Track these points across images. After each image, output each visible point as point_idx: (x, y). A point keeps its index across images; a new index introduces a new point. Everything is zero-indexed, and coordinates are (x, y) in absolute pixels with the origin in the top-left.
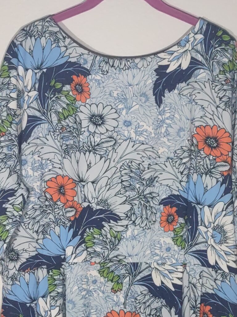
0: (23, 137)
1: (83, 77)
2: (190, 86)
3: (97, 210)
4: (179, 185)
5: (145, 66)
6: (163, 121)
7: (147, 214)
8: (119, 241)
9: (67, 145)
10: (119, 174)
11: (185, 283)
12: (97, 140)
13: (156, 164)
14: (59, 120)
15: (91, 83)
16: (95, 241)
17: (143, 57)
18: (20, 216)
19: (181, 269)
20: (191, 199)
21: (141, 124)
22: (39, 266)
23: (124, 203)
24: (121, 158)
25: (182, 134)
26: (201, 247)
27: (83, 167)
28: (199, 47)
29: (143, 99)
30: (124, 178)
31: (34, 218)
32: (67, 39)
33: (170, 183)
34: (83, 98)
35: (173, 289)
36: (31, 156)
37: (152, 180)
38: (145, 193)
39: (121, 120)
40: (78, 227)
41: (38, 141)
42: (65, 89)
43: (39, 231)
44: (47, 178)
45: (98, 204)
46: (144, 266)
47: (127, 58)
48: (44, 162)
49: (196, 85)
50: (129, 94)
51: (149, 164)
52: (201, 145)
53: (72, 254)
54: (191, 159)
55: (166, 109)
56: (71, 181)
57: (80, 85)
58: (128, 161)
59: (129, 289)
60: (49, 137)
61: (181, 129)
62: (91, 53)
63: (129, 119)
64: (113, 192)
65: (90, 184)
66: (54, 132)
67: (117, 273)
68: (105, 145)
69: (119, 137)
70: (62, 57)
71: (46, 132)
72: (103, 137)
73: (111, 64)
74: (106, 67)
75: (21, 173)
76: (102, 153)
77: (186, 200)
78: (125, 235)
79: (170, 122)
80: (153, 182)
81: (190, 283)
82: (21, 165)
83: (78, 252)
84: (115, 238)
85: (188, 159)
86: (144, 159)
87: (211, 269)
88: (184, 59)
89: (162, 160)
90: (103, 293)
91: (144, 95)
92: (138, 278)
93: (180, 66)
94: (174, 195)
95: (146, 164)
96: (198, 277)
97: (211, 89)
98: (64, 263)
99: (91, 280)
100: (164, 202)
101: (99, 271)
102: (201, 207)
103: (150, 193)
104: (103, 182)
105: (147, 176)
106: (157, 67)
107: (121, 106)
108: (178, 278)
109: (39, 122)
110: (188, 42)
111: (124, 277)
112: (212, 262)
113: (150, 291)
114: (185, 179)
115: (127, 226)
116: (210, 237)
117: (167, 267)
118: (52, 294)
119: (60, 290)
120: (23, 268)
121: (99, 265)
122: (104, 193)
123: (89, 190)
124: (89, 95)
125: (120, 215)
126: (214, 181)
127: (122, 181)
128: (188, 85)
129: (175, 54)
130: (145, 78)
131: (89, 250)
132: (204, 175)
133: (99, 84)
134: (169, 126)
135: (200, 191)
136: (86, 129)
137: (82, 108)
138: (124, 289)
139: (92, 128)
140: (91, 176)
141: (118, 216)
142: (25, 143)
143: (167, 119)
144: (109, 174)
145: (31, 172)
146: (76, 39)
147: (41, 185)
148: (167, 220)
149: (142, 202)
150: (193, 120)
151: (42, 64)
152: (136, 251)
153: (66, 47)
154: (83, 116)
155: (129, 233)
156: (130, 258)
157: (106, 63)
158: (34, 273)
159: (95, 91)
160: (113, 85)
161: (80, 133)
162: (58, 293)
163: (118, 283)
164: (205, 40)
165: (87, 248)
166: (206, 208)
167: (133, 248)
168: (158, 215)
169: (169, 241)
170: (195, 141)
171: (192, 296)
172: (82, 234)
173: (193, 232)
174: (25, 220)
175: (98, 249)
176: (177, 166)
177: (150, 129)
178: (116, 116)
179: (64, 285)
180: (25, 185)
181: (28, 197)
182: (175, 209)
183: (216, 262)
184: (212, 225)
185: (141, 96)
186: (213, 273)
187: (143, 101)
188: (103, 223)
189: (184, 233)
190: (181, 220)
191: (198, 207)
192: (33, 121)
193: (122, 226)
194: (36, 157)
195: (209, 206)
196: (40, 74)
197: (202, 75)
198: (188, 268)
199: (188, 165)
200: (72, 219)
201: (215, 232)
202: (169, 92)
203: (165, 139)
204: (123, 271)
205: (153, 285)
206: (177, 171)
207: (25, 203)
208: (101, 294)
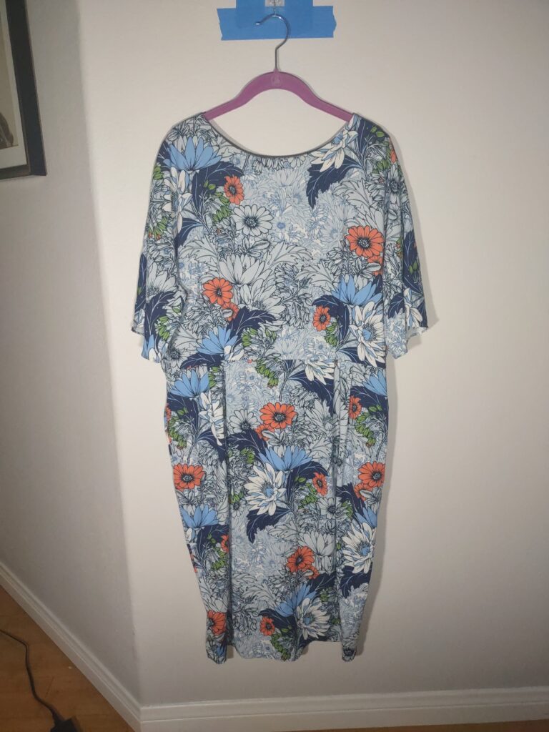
0: (179, 240)
1: (236, 177)
2: (343, 186)
3: (253, 311)
4: (331, 286)
5: (299, 165)
6: (316, 223)
7: (300, 314)
8: (274, 340)
9: (222, 248)
10: (273, 276)
11: (337, 378)
12: (252, 242)
13: (310, 266)
14: (214, 223)
15: (245, 184)
16: (252, 340)
17: (296, 156)
18: (180, 317)
19: (332, 365)
20: (343, 299)
21: (295, 225)
22: (199, 364)
23: (278, 304)
24: (275, 260)
25: (335, 235)
26: (352, 345)
27: (239, 269)
28: (353, 145)
29: (297, 200)
30: (278, 280)
31: (193, 319)
32: (219, 138)
33: (323, 284)
34: (237, 200)
35: (325, 384)
36: (187, 259)
37: (305, 282)
38: (299, 294)
39: (275, 222)
40: (236, 328)
41: (194, 244)
42: (218, 190)
43: (199, 331)
44: (204, 281)
45: (253, 306)
46: (298, 363)
47: (280, 158)
48: (200, 265)
49: (349, 185)
50: (283, 195)
51: (303, 266)
52: (353, 246)
53: (230, 353)
54: (344, 260)
55: (320, 210)
56: (227, 283)
57: (234, 186)
58: (282, 263)
59: (284, 384)
60: (204, 240)
61: (334, 231)
62: (243, 153)
63: (283, 221)
64: (268, 294)
65: (246, 286)
66: (209, 234)
67: (272, 369)
68: (259, 248)
69: (273, 239)
70: (215, 157)
71: (202, 235)
72: (257, 239)
73: (264, 164)
74: (259, 168)
75: (179, 275)
76: (256, 256)
77: (338, 301)
78: (279, 335)
79: (323, 223)
80: (306, 283)
81: (340, 377)
82: (178, 268)
83: (235, 350)
84: (270, 337)
85: (340, 260)
86: (298, 261)
87: (360, 365)
88: (337, 158)
89: (315, 262)
90: (260, 387)
91: (297, 195)
92: (293, 374)
93: (333, 165)
94: (326, 296)
95: (299, 266)
96: (348, 372)
97: (365, 188)
98: (223, 361)
99: (248, 376)
100: (317, 303)
101: (256, 368)
102: (352, 307)
103: (304, 295)
104: (258, 284)
105: (300, 278)
106: (310, 166)
107: (274, 208)
108: (330, 374)
109: (194, 225)
110: (341, 140)
111: (280, 373)
112: (361, 358)
113: (304, 385)
114: (337, 280)
115: (282, 326)
116: (361, 335)
117: (320, 363)
118: (212, 389)
119: (220, 385)
120: (185, 366)
121: (255, 363)
122: (260, 294)
123: (245, 292)
124: (243, 197)
125: (275, 315)
126: (366, 281)
127: (277, 283)
128: (341, 184)
129: (329, 152)
130: (298, 178)
131: (246, 348)
132: (356, 276)
133: (252, 185)
134: (322, 227)
135: (351, 291)
136: (240, 232)
137: (236, 211)
138: (280, 384)
139: (246, 231)
140: (246, 278)
141: (273, 316)
142: (181, 246)
143: (320, 220)
144: (264, 276)
145: (188, 275)
146: (228, 138)
147: (198, 287)
148: (320, 320)
149: (296, 303)
150: (345, 221)
151: (194, 165)
152: (290, 349)
153: (218, 146)
154: (238, 218)
155: (284, 333)
156: (285, 356)
157: (260, 162)
158: (195, 371)
159: (248, 192)
160: (266, 186)
161: (235, 236)
162: (218, 388)
163: (274, 379)
164: (359, 137)
165: (244, 347)
166: (357, 308)
167: (288, 346)
168: (311, 315)
169: (322, 339)
170: (347, 243)
171: (343, 389)
172: (239, 335)
173: (345, 330)
174: (185, 321)
175: (255, 348)
176: (329, 267)
177: (303, 231)
178: (269, 218)
179: (224, 381)
180: (183, 288)
181: (186, 299)
182: (327, 309)
183: (366, 358)
184: (363, 323)
185: (294, 197)
186: (363, 368)
187: (297, 202)
188: (259, 323)
189: (336, 331)
190: (333, 320)
191: (349, 307)
192: (188, 224)
193: (277, 326)
194: (192, 260)
195: (360, 306)
196: (193, 175)
197: (356, 174)
198: (339, 364)
199: (341, 266)
200: (230, 320)
201: (365, 330)
202: (323, 192)
203: (318, 241)
204: (278, 368)
205: (307, 380)
206: (329, 272)
207: (183, 304)
208: (258, 389)
